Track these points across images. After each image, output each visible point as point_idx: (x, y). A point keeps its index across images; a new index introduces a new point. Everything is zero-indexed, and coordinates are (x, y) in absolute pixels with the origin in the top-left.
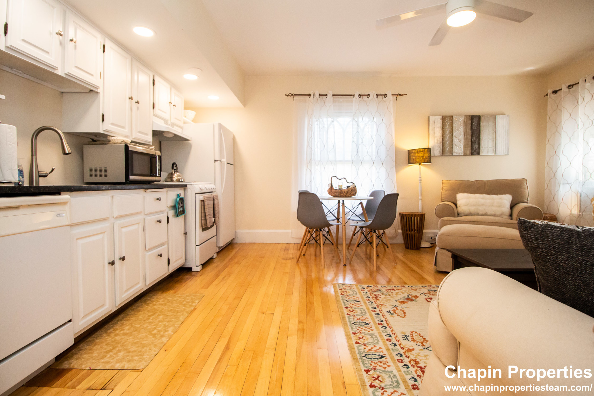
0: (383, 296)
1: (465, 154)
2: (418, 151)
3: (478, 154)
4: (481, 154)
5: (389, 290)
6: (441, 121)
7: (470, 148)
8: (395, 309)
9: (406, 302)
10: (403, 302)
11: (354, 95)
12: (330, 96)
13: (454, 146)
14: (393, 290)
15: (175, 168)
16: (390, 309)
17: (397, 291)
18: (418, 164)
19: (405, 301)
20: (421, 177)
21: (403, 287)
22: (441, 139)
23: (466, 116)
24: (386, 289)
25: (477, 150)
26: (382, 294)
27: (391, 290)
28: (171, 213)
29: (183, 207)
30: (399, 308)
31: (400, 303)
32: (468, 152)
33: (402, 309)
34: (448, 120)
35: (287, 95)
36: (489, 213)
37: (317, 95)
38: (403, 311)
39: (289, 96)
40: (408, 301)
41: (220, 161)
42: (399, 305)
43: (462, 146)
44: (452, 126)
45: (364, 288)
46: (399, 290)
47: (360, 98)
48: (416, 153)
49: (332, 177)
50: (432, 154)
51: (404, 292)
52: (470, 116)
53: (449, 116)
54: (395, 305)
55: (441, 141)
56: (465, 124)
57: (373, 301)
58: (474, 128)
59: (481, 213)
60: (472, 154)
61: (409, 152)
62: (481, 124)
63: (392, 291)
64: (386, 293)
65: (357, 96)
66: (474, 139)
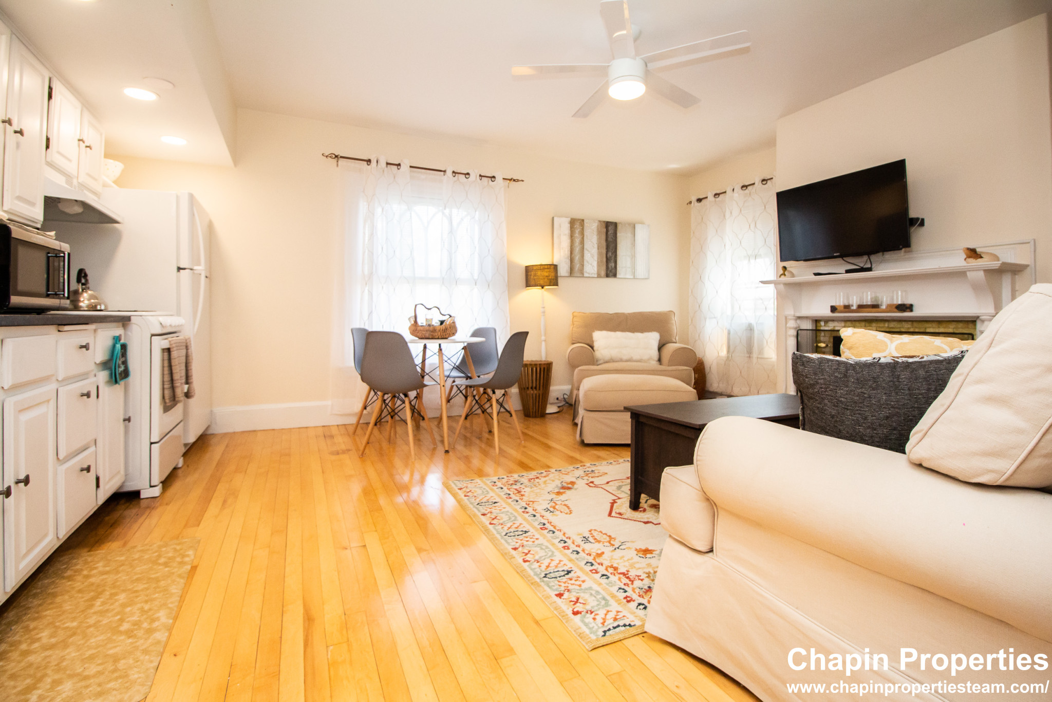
0: (527, 490)
1: (599, 276)
2: (542, 268)
3: (615, 275)
4: (618, 276)
5: (531, 479)
6: (569, 225)
7: (604, 267)
8: (554, 504)
9: (564, 493)
10: (559, 493)
11: (445, 171)
12: (405, 168)
13: (585, 263)
14: (537, 478)
15: (83, 281)
16: (546, 505)
17: (543, 479)
18: (540, 287)
19: (562, 491)
20: (544, 308)
21: (549, 473)
22: (570, 253)
23: (600, 221)
24: (527, 478)
25: (613, 271)
26: (526, 486)
27: (534, 479)
28: (103, 375)
29: (125, 363)
30: (557, 502)
31: (556, 495)
32: (603, 273)
33: (563, 503)
34: (577, 225)
35: (327, 156)
36: (635, 358)
37: (383, 163)
38: (565, 505)
39: (330, 157)
40: (564, 491)
41: (191, 269)
42: (556, 498)
43: (595, 264)
44: (582, 233)
45: (495, 482)
46: (545, 477)
47: (454, 177)
48: (539, 271)
49: (416, 306)
50: (559, 275)
51: (553, 479)
52: (604, 222)
53: (579, 220)
54: (550, 499)
55: (569, 255)
56: (599, 233)
57: (517, 498)
58: (610, 239)
59: (625, 358)
60: (607, 276)
61: (528, 269)
62: (618, 234)
63: (537, 480)
64: (529, 484)
65: (449, 173)
66: (610, 254)
